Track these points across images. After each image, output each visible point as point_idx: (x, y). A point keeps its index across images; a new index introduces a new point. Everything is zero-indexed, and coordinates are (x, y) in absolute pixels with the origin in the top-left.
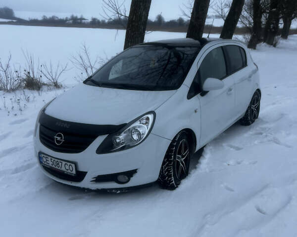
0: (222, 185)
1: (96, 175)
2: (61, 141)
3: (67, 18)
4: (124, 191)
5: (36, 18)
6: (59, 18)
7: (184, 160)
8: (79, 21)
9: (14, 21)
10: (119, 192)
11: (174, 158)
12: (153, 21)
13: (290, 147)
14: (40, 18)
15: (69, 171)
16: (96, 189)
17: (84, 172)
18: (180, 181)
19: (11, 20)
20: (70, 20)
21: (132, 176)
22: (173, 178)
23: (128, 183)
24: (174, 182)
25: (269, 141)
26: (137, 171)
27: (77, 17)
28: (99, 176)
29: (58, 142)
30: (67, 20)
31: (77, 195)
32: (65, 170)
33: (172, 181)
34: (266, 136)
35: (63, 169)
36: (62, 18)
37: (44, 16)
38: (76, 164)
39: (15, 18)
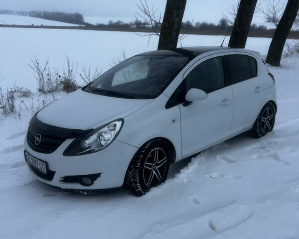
0: (191, 197)
1: (64, 175)
2: (38, 142)
3: (131, 23)
4: (90, 193)
5: (102, 23)
6: (124, 23)
7: (159, 168)
8: (142, 26)
9: (83, 26)
10: (85, 193)
11: (142, 165)
12: (216, 25)
13: (288, 164)
14: (106, 23)
15: (42, 169)
16: (65, 188)
17: (53, 172)
18: (150, 188)
19: (80, 25)
20: (134, 25)
21: (96, 180)
22: (139, 184)
23: (93, 185)
24: (140, 189)
25: (269, 156)
26: (101, 175)
27: (140, 22)
28: (66, 176)
29: (37, 142)
30: (131, 24)
31: (53, 193)
32: (40, 168)
33: (139, 188)
34: (268, 151)
35: (39, 167)
36: (127, 23)
37: (110, 21)
38: (47, 164)
39: (84, 23)
